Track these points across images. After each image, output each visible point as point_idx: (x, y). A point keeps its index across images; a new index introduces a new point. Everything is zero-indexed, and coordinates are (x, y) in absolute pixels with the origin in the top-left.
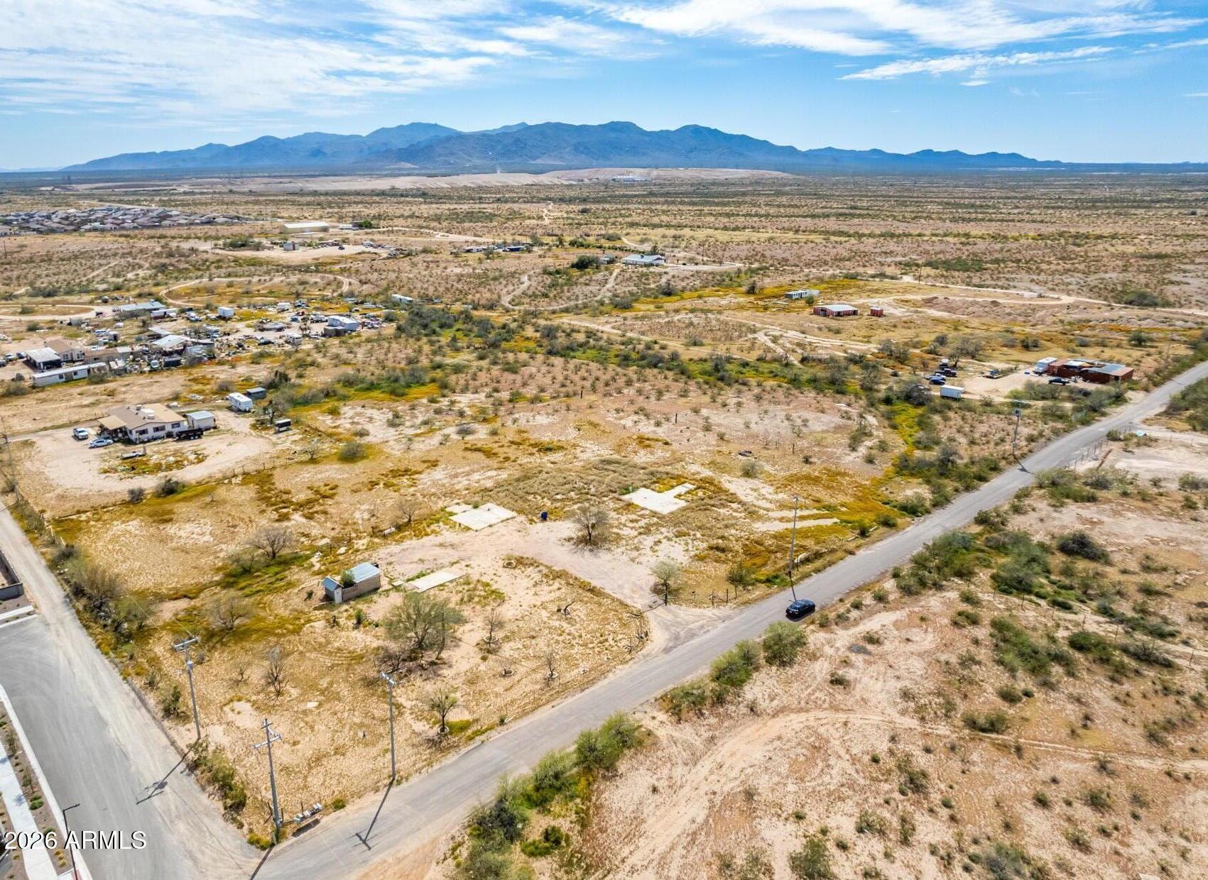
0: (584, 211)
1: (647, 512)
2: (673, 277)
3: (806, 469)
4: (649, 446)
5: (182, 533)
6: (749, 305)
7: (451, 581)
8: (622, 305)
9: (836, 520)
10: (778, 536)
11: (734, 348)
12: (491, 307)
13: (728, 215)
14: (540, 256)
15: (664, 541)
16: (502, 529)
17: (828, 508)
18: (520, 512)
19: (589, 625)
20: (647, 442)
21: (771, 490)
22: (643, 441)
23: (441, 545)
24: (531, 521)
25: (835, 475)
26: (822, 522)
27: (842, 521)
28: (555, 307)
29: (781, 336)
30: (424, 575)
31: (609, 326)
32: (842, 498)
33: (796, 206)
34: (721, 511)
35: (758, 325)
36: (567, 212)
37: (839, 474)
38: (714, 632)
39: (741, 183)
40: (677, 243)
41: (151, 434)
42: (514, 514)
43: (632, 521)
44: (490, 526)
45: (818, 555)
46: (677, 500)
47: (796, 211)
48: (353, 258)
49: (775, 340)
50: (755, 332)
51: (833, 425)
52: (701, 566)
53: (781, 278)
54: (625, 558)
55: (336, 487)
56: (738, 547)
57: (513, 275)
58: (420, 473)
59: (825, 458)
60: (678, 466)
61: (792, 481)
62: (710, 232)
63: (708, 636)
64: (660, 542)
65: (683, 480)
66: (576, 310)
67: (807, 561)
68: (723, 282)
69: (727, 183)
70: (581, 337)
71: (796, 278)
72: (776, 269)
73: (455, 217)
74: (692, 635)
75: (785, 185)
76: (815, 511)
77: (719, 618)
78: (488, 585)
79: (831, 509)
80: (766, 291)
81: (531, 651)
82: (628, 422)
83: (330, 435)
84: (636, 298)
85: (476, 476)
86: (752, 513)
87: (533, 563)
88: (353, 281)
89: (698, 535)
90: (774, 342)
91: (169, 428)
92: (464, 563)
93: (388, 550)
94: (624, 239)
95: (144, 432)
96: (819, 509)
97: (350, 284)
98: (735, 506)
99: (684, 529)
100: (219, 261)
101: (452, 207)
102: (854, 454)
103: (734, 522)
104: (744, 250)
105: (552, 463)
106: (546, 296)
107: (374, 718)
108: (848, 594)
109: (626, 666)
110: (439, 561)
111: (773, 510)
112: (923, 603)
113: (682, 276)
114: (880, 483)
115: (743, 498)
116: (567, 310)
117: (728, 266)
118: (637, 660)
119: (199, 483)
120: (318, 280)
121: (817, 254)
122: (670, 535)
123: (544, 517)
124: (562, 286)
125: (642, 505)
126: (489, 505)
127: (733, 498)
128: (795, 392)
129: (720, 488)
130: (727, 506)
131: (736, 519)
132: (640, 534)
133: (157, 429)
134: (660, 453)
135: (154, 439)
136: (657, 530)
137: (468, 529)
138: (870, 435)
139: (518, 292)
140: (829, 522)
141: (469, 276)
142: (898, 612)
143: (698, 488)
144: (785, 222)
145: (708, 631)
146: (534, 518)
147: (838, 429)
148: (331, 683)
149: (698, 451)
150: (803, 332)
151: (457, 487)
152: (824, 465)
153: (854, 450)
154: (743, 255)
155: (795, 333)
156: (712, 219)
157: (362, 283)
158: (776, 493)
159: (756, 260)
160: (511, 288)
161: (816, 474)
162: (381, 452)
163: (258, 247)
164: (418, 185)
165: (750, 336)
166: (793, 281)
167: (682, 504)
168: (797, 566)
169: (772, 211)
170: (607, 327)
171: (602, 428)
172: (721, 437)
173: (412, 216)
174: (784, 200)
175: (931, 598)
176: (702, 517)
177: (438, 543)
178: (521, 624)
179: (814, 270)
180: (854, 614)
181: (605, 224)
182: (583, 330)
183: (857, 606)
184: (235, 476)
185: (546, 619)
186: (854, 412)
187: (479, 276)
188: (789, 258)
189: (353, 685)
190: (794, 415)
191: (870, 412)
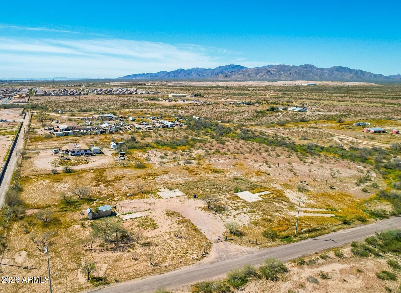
0: (284, 94)
1: (242, 201)
2: (307, 115)
3: (330, 191)
4: (260, 175)
5: (59, 187)
6: (336, 127)
7: (139, 217)
8: (281, 124)
9: (333, 215)
10: (300, 219)
11: (320, 142)
12: (228, 122)
13: (342, 97)
14: (257, 107)
15: (242, 214)
16: (174, 200)
17: (332, 209)
18: (187, 194)
19: (183, 245)
20: (260, 173)
21: (307, 198)
22: (259, 173)
23: (147, 203)
24: (189, 198)
25: (343, 195)
26: (325, 215)
27: (336, 216)
28: (253, 123)
29: (345, 139)
30: (131, 213)
31: (271, 131)
32: (342, 206)
33: (375, 95)
34: (277, 204)
35: (336, 134)
36: (277, 94)
37: (345, 195)
38: (241, 258)
39: (355, 87)
40: (315, 104)
41: (76, 153)
42: (184, 194)
43: (232, 204)
44: (171, 198)
45: (314, 230)
46: (259, 197)
47: (374, 96)
48: (188, 105)
49: (341, 140)
50: (333, 136)
51: (352, 174)
52: (253, 227)
53: (355, 118)
54: (220, 218)
55: (124, 177)
56: (276, 221)
57: (242, 112)
58: (159, 175)
59: (341, 187)
60: (268, 184)
61: (320, 196)
62: (332, 102)
63: (237, 259)
64: (240, 214)
65: (267, 189)
66: (261, 125)
67: (308, 231)
68: (328, 119)
69: (348, 87)
70: (257, 134)
71: (362, 118)
72: (355, 115)
73: (234, 94)
74: (229, 258)
75: (373, 88)
76: (325, 210)
77: (247, 252)
78: (154, 221)
79: (333, 210)
80: (345, 122)
81: (150, 252)
82: (257, 165)
83: (136, 159)
84: (288, 122)
85: (179, 179)
86: (292, 207)
87: (179, 215)
88: (183, 112)
89: (260, 213)
90: (340, 141)
91: (83, 152)
92: (150, 211)
93: (124, 202)
94: (294, 103)
95: (74, 152)
96: (327, 209)
97: (182, 112)
98: (284, 203)
99: (255, 210)
100: (143, 104)
101: (234, 91)
102: (357, 187)
103: (280, 209)
104: (343, 108)
105: (214, 177)
106: (252, 119)
107: (66, 268)
108: (321, 251)
109: (188, 267)
110: (141, 209)
111: (303, 207)
112: (363, 262)
113: (311, 115)
114: (365, 201)
115: (291, 200)
116: (257, 125)
117: (334, 113)
118: (195, 264)
119: (79, 171)
120: (171, 111)
121: (376, 110)
122: (246, 212)
123: (195, 197)
124: (260, 116)
125: (241, 197)
126: (177, 190)
127: (287, 200)
128: (341, 160)
129: (282, 195)
130: (280, 203)
131: (282, 208)
132: (233, 209)
133: (78, 152)
134: (264, 178)
135: (77, 155)
136: (242, 208)
137: (161, 198)
138: (370, 180)
139: (242, 118)
140: (329, 216)
141: (226, 112)
142: (346, 265)
143: (272, 193)
144: (367, 100)
145: (238, 257)
146: (191, 197)
147: (354, 177)
148: (62, 250)
149: (281, 179)
150: (356, 138)
151: (169, 182)
152: (339, 191)
153: (358, 185)
154: (341, 110)
155: (351, 138)
156: (335, 98)
157: (186, 112)
158: (309, 200)
159: (347, 112)
160: (239, 116)
161: (334, 194)
162: (151, 166)
163: (158, 100)
164: (227, 85)
165: (330, 138)
166: (360, 120)
167: (260, 199)
168: (302, 233)
169: (363, 96)
170: (270, 131)
171: (244, 166)
172: (295, 174)
173: (218, 94)
174: (371, 93)
175: (369, 261)
176: (266, 206)
177: (145, 202)
178: (155, 239)
179: (372, 116)
180: (321, 261)
181: (289, 98)
182: (259, 131)
183: (323, 258)
184: (92, 169)
185: (166, 239)
186: (365, 170)
187: (230, 112)
188: (362, 111)
189: (70, 252)
190: (334, 169)
191: (374, 171)
